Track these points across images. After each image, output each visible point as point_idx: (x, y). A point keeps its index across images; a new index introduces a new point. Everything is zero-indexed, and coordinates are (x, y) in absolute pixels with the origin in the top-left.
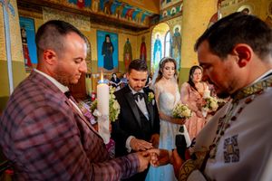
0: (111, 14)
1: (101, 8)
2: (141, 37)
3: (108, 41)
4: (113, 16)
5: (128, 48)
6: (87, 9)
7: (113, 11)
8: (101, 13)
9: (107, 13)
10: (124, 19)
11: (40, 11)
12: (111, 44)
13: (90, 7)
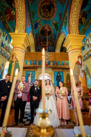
0: (57, 65)
1: (53, 64)
3: (59, 75)
4: (58, 66)
5: (68, 77)
6: (49, 66)
7: (58, 64)
8: (54, 66)
9: (56, 65)
10: (63, 66)
11: (37, 68)
12: (60, 76)
13: (50, 65)
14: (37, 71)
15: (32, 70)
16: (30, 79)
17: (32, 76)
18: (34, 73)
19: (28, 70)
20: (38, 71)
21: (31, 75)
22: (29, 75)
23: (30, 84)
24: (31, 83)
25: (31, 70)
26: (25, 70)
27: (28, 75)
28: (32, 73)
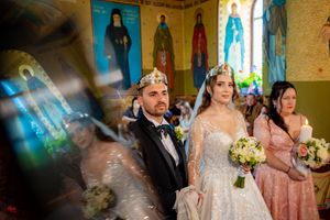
2: (192, 11)
5: (164, 39)
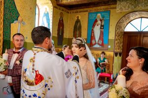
11: (114, 2)
14: (116, 8)
15: (102, 7)
16: (97, 31)
17: (103, 23)
18: (106, 15)
19: (93, 9)
20: (118, 10)
21: (99, 22)
22: (96, 21)
23: (98, 44)
24: (101, 42)
25: (99, 8)
26: (85, 9)
27: (94, 21)
28: (103, 17)
